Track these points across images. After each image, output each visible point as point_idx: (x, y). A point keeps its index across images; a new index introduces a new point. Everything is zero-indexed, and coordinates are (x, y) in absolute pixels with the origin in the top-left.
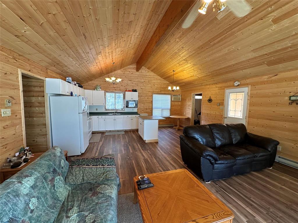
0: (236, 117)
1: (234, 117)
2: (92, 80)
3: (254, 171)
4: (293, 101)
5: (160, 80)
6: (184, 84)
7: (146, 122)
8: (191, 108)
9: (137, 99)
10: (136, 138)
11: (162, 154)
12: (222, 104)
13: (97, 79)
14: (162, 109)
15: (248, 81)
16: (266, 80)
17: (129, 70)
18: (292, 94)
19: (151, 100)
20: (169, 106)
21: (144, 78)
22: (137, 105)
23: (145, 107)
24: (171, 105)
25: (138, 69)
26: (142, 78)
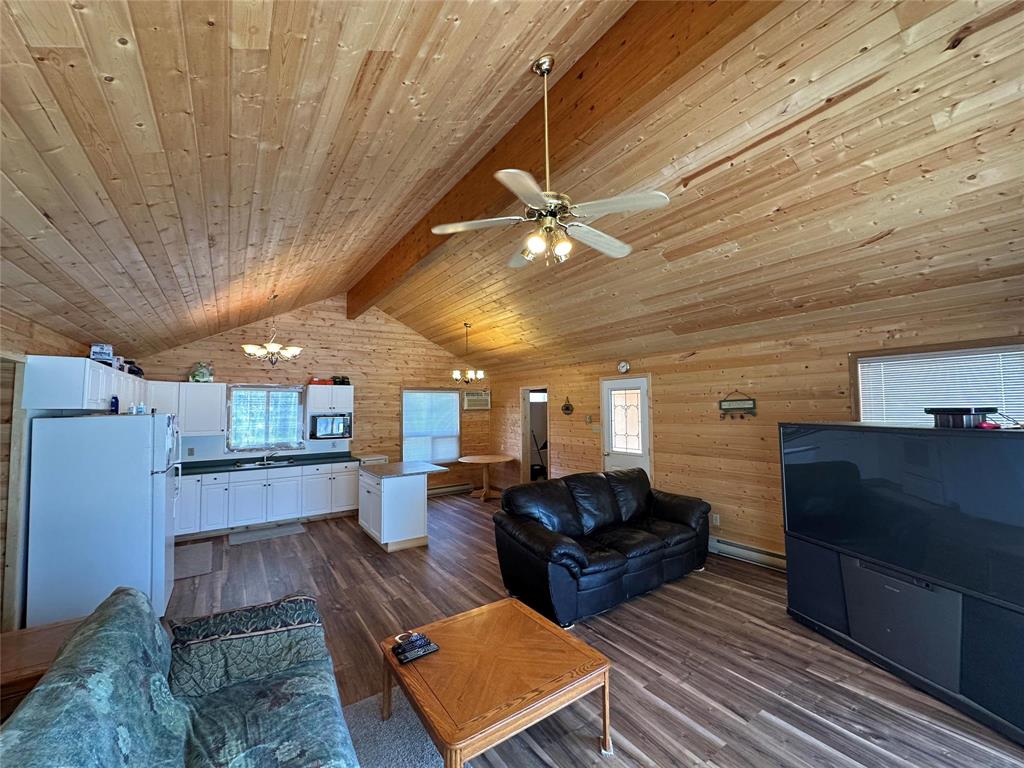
0: (629, 451)
1: (625, 451)
2: (179, 345)
3: (668, 582)
4: (727, 411)
5: (424, 346)
6: (496, 360)
7: (389, 484)
8: (520, 431)
9: (347, 406)
10: (351, 542)
11: (444, 579)
12: (596, 418)
13: (197, 342)
14: (434, 438)
15: (646, 362)
16: (677, 362)
17: (323, 314)
18: (723, 396)
19: (397, 409)
20: (456, 429)
21: (375, 341)
22: (348, 429)
23: (378, 435)
24: (461, 422)
25: (352, 312)
26: (366, 340)
